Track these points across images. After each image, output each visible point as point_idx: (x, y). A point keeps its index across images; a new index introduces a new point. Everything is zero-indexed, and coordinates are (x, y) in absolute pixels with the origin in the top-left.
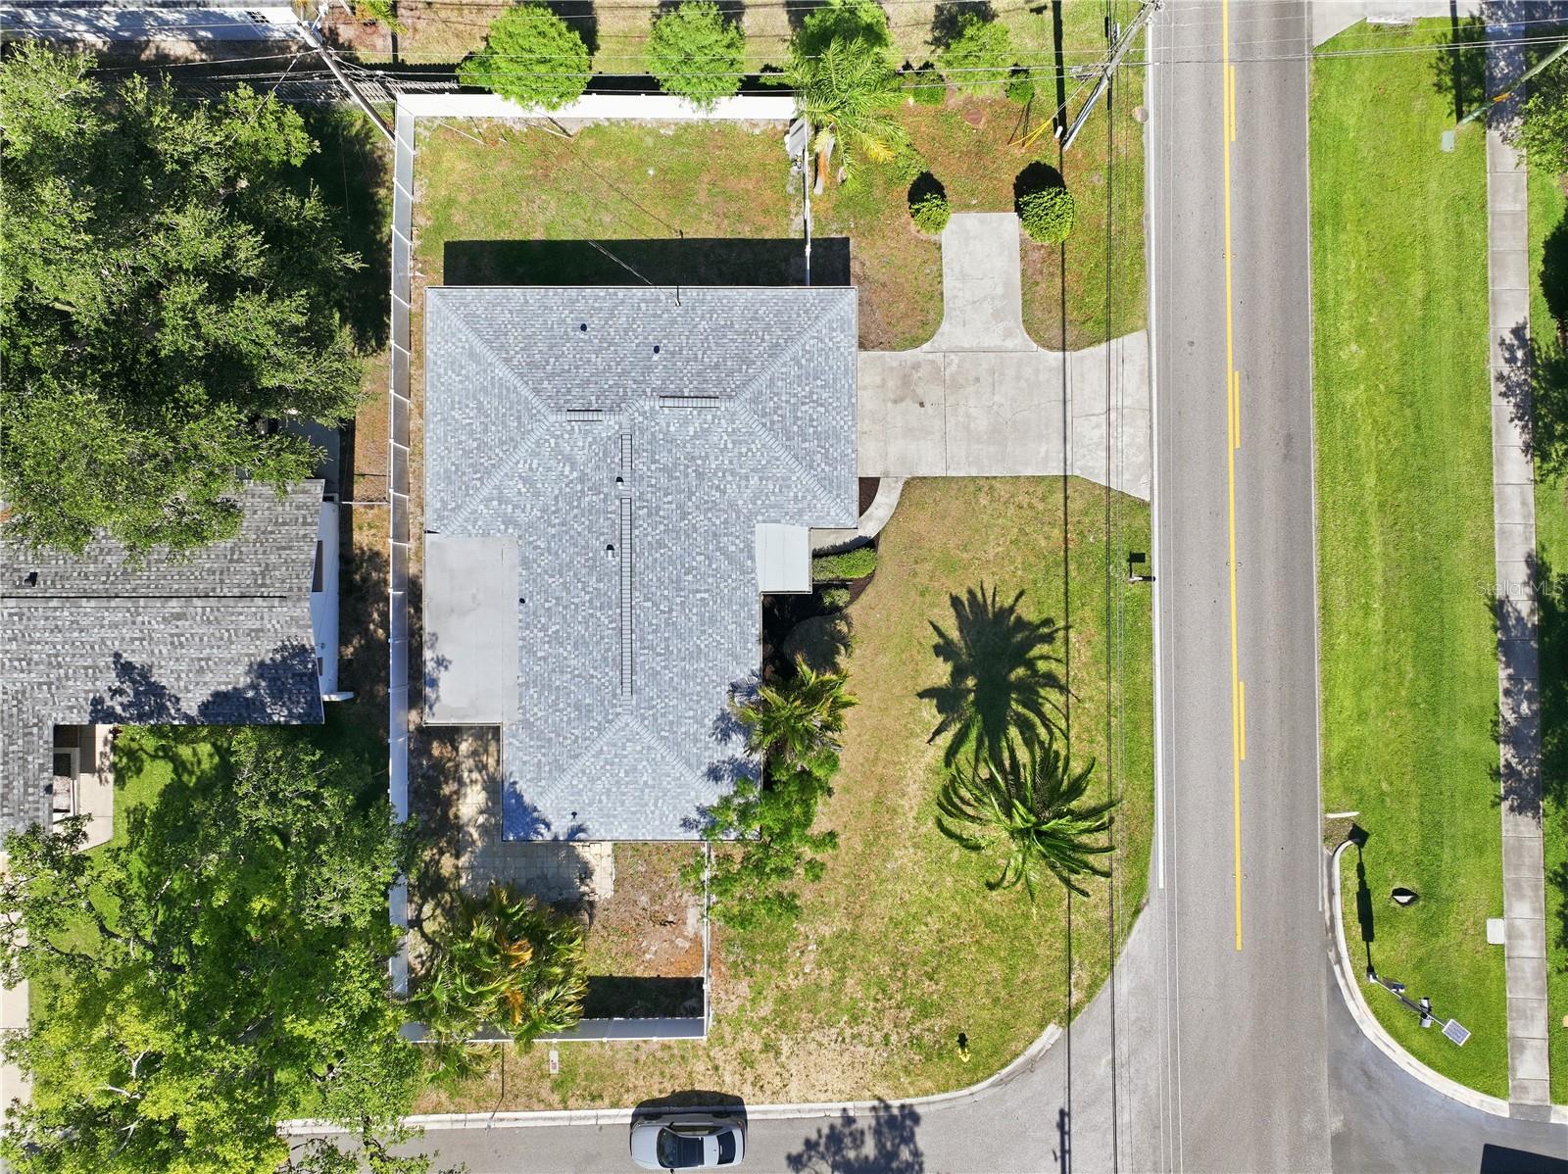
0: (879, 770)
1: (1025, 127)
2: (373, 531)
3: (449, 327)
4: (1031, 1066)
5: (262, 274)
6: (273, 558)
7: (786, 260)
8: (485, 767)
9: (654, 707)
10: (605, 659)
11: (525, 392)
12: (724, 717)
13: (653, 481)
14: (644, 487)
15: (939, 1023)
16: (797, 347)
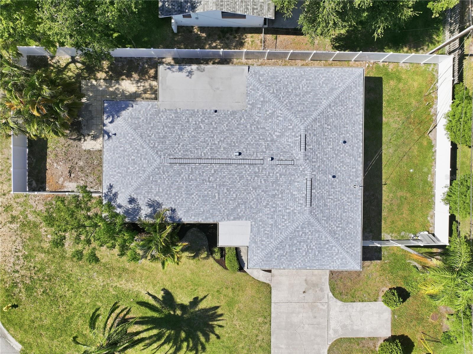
1: (430, 340)
2: (250, 43)
3: (346, 79)
4: (3, 337)
8: (145, 93)
9: (164, 173)
10: (187, 151)
11: (315, 115)
12: (159, 205)
13: (271, 175)
14: (269, 170)
15: (24, 295)
16: (334, 243)
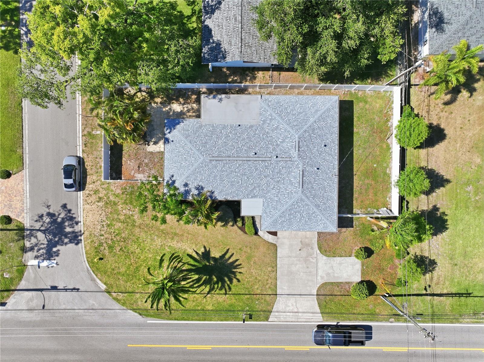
0: (185, 235)
1: (388, 284)
2: (262, 78)
3: (326, 103)
4: (93, 280)
5: (343, 48)
6: (254, 49)
7: (347, 208)
8: (189, 112)
9: (206, 167)
10: (221, 152)
11: (305, 128)
12: (202, 188)
13: (276, 167)
14: (274, 165)
15: (107, 252)
16: (318, 213)
